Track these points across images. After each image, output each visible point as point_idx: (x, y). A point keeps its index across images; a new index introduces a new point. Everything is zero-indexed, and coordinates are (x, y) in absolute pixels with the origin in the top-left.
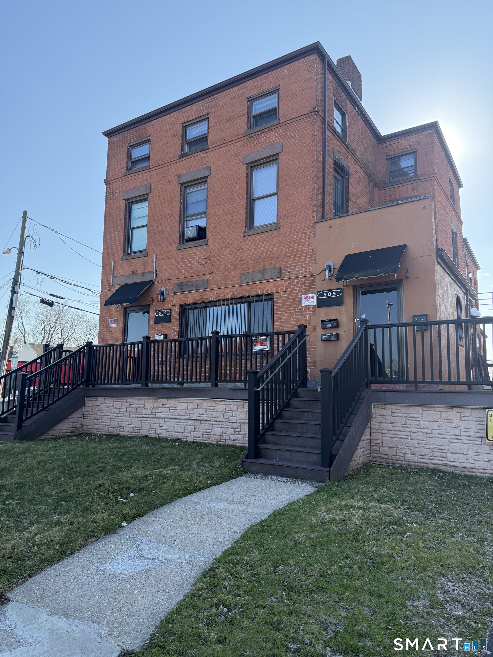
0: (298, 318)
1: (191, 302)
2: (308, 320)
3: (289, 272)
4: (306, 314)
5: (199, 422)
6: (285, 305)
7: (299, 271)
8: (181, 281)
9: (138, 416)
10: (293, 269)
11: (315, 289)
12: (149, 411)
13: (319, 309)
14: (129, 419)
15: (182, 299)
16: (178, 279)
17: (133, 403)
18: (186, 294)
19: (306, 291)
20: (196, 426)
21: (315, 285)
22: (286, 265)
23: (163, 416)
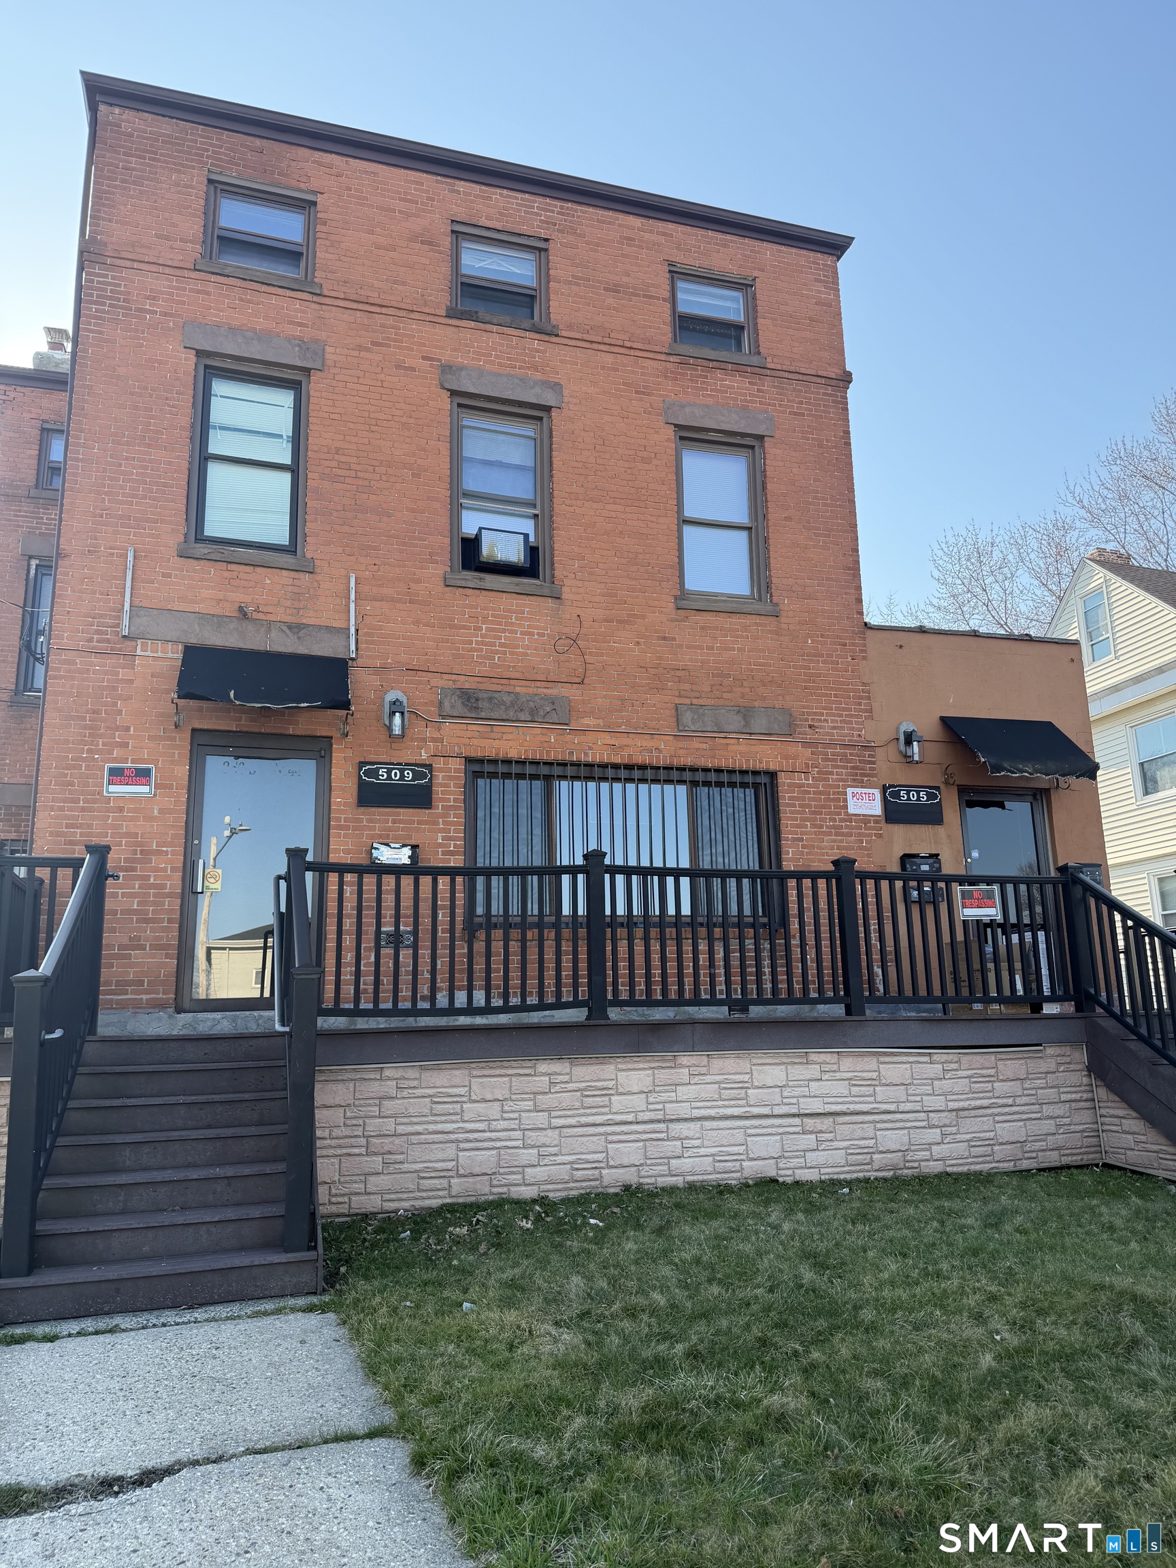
0: (842, 841)
1: (513, 754)
2: (865, 848)
3: (810, 726)
4: (860, 835)
5: (828, 1122)
6: (809, 806)
7: (834, 728)
8: (468, 684)
9: (591, 1119)
10: (820, 720)
11: (875, 779)
12: (638, 1102)
13: (890, 826)
14: (551, 1137)
15: (475, 742)
16: (454, 677)
17: (566, 1078)
18: (489, 729)
19: (854, 780)
20: (821, 1132)
21: (874, 769)
22: (804, 707)
23: (697, 1113)
